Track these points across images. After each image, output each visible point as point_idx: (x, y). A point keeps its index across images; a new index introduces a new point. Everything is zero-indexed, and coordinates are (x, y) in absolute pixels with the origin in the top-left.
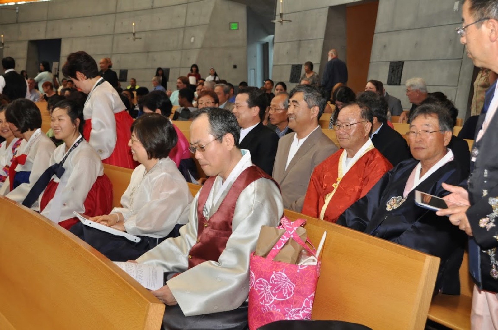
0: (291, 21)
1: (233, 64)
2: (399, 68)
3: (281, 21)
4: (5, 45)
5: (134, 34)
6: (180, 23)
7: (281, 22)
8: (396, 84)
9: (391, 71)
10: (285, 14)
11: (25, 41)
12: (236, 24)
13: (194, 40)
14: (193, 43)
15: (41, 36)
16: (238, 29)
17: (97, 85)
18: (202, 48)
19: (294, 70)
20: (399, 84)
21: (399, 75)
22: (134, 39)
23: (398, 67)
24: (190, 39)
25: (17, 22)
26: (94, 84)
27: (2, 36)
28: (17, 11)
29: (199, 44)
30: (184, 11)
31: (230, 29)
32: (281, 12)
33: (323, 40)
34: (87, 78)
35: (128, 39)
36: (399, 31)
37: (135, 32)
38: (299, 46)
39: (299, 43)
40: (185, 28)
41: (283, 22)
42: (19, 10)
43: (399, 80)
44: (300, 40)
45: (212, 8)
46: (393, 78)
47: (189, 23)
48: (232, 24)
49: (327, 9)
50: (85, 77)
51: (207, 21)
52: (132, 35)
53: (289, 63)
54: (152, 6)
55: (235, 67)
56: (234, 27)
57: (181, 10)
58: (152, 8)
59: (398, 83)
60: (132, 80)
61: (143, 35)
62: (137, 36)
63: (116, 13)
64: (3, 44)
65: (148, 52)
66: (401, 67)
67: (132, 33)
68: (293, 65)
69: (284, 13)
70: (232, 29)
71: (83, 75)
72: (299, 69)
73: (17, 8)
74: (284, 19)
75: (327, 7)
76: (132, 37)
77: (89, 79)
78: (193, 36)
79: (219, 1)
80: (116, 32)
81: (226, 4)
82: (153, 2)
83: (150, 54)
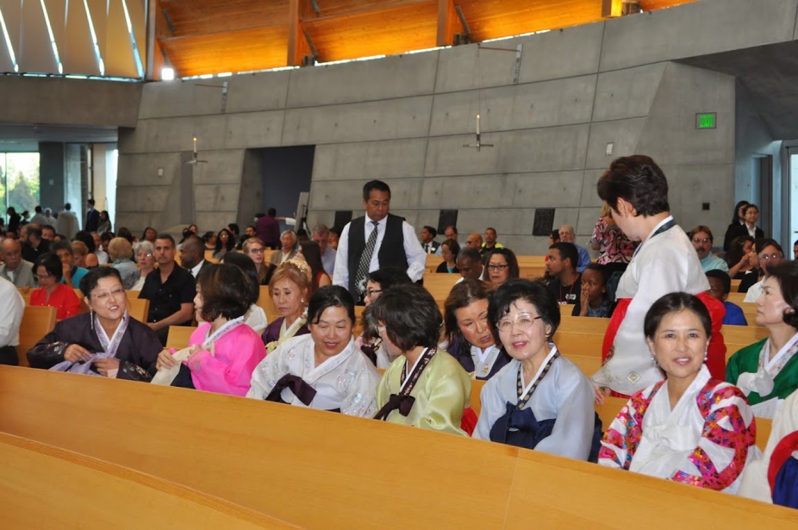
1: (701, 199)
4: (200, 158)
5: (478, 137)
6: (581, 113)
11: (239, 149)
12: (711, 116)
13: (614, 149)
14: (610, 155)
15: (273, 141)
16: (714, 127)
17: (657, 232)
22: (479, 148)
24: (605, 148)
25: (223, 112)
26: (651, 230)
27: (195, 139)
28: (225, 91)
30: (590, 90)
31: (696, 127)
34: (638, 214)
35: (468, 146)
37: (481, 133)
40: (591, 124)
42: (228, 88)
45: (656, 84)
47: (601, 113)
48: (702, 117)
50: (635, 211)
51: (646, 110)
52: (475, 139)
54: (515, 80)
55: (706, 207)
56: (706, 122)
57: (585, 88)
58: (516, 83)
60: (489, 231)
61: (495, 139)
62: (483, 140)
63: (434, 94)
64: (196, 155)
65: (506, 174)
67: (474, 133)
70: (702, 126)
71: (631, 206)
73: (225, 84)
76: (473, 142)
77: (641, 217)
78: (612, 143)
79: (673, 66)
80: (434, 132)
81: (688, 75)
82: (517, 72)
83: (509, 179)
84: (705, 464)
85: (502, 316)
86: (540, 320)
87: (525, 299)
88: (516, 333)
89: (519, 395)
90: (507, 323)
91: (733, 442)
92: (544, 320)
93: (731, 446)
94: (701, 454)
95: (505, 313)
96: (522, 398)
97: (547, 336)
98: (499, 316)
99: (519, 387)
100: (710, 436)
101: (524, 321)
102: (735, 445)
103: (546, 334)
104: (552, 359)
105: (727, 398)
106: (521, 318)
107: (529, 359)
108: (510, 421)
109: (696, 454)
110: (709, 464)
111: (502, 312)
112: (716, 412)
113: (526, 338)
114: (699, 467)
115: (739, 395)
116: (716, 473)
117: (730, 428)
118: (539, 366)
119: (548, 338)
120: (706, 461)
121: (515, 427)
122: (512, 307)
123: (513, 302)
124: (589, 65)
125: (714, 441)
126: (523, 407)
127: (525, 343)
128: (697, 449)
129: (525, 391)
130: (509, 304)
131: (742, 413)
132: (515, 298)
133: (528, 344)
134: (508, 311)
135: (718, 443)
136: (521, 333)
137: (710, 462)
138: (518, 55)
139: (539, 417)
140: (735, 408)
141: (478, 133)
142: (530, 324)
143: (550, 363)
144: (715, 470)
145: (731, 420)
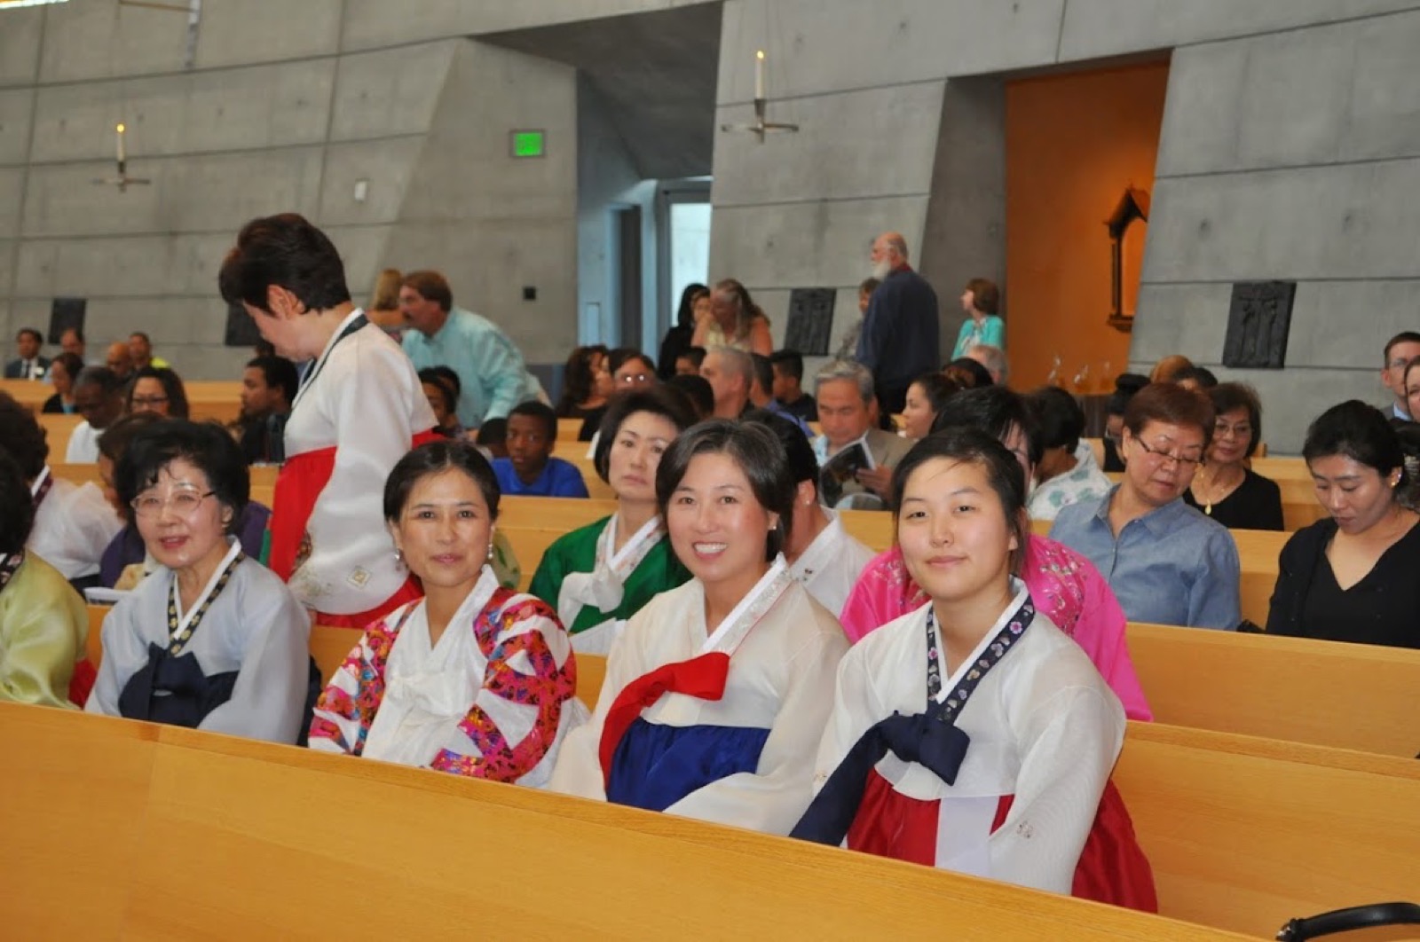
0: (795, 128)
1: (520, 282)
2: (1274, 307)
3: (760, 126)
5: (122, 167)
6: (310, 126)
7: (757, 131)
8: (1265, 365)
9: (1242, 315)
10: (773, 100)
12: (535, 137)
13: (368, 190)
14: (361, 202)
16: (543, 156)
17: (344, 334)
18: (402, 221)
19: (800, 308)
20: (1281, 365)
21: (1276, 333)
22: (123, 186)
23: (1269, 304)
24: (353, 191)
26: (332, 333)
29: (388, 207)
30: (325, 84)
31: (512, 154)
32: (759, 95)
33: (925, 199)
34: (308, 308)
35: (101, 182)
36: (1268, 170)
37: (128, 158)
38: (822, 223)
39: (822, 211)
40: (328, 147)
41: (768, 131)
43: (1277, 348)
44: (825, 200)
45: (440, 78)
46: (1250, 342)
47: (345, 128)
48: (521, 137)
49: (938, 90)
50: (300, 305)
51: (423, 121)
52: (115, 169)
53: (782, 284)
54: (189, 64)
55: (530, 294)
56: (528, 146)
57: (314, 81)
58: (190, 69)
59: (1275, 359)
60: (136, 339)
61: (153, 170)
62: (132, 172)
63: (36, 85)
65: (174, 234)
66: (1282, 305)
67: (113, 159)
68: (796, 292)
69: (768, 97)
70: (520, 153)
71: (294, 299)
72: (823, 307)
74: (768, 120)
75: (939, 80)
76: (112, 175)
77: (313, 312)
78: (365, 179)
79: (471, 48)
80: (38, 156)
81: (498, 63)
82: (193, 49)
83: (181, 243)
84: (488, 734)
85: (144, 488)
86: (213, 497)
87: (187, 459)
88: (169, 521)
89: (172, 630)
90: (152, 500)
91: (535, 695)
92: (220, 497)
93: (532, 701)
94: (480, 718)
95: (149, 483)
96: (177, 635)
97: (224, 526)
98: (138, 487)
99: (171, 617)
100: (495, 686)
101: (183, 498)
102: (538, 700)
103: (223, 523)
104: (232, 564)
105: (522, 619)
106: (177, 496)
107: (190, 566)
108: (155, 677)
109: (472, 718)
110: (495, 735)
111: (144, 482)
112: (504, 644)
113: (184, 530)
114: (476, 741)
115: (544, 613)
116: (506, 748)
117: (529, 671)
118: (209, 577)
119: (226, 529)
120: (488, 730)
121: (166, 688)
122: (163, 475)
123: (166, 465)
124: (322, 39)
125: (502, 695)
126: (179, 652)
127: (183, 540)
128: (474, 710)
129: (183, 624)
130: (157, 468)
131: (551, 643)
132: (169, 457)
133: (189, 541)
134: (155, 480)
135: (510, 697)
136: (177, 521)
137: (497, 731)
138: (193, 19)
139: (210, 668)
140: (538, 636)
141: (120, 156)
142: (194, 505)
143: (228, 572)
144: (505, 744)
145: (531, 657)
